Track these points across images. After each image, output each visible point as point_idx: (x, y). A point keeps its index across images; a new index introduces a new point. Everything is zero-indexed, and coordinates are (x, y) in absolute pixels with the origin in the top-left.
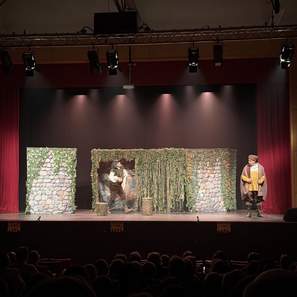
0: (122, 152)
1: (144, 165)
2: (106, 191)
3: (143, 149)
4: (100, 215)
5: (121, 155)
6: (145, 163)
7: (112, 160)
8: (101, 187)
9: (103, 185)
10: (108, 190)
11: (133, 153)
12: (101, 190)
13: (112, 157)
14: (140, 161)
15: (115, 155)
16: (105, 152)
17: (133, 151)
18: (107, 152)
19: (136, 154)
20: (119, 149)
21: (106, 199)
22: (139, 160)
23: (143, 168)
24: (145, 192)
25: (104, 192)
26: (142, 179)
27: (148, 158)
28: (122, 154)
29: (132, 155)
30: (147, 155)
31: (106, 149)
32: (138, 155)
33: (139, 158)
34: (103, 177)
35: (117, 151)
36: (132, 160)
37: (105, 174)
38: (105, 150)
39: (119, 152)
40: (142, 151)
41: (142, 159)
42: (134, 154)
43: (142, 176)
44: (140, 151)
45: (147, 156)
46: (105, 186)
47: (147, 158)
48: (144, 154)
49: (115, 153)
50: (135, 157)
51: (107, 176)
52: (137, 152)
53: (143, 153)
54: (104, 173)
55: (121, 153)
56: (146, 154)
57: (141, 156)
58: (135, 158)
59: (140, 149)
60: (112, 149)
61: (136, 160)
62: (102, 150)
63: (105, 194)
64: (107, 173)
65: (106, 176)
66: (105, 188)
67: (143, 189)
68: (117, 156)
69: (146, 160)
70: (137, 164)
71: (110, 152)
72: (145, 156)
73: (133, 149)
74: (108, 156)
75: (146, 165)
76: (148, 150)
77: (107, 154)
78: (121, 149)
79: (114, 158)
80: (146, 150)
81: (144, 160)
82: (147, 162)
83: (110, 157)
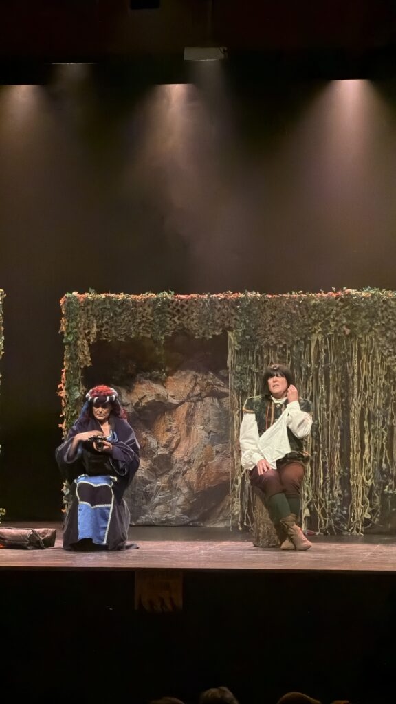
0: (177, 304)
1: (262, 354)
3: (259, 295)
5: (174, 316)
6: (267, 346)
7: (142, 334)
11: (219, 306)
13: (140, 323)
14: (248, 337)
15: (152, 315)
16: (116, 302)
17: (220, 301)
18: (123, 304)
19: (233, 312)
20: (165, 294)
22: (244, 335)
27: (277, 328)
28: (178, 311)
29: (216, 317)
30: (273, 317)
31: (118, 293)
32: (240, 315)
33: (244, 328)
35: (158, 299)
36: (217, 333)
38: (114, 295)
39: (169, 306)
40: (254, 300)
41: (254, 330)
42: (224, 311)
44: (246, 298)
45: (275, 322)
47: (273, 329)
48: (265, 310)
49: (150, 310)
50: (227, 324)
52: (238, 301)
53: (259, 308)
55: (174, 308)
56: (268, 312)
57: (250, 321)
58: (230, 329)
59: (249, 294)
60: (139, 294)
61: (230, 334)
62: (103, 296)
68: (157, 320)
69: (272, 334)
70: (237, 351)
71: (135, 303)
72: (267, 321)
73: (220, 295)
74: (126, 319)
75: (269, 356)
76: (278, 298)
77: (119, 311)
78: (173, 292)
79: (148, 329)
80: (270, 296)
81: (264, 337)
82: (275, 342)
83: (134, 322)
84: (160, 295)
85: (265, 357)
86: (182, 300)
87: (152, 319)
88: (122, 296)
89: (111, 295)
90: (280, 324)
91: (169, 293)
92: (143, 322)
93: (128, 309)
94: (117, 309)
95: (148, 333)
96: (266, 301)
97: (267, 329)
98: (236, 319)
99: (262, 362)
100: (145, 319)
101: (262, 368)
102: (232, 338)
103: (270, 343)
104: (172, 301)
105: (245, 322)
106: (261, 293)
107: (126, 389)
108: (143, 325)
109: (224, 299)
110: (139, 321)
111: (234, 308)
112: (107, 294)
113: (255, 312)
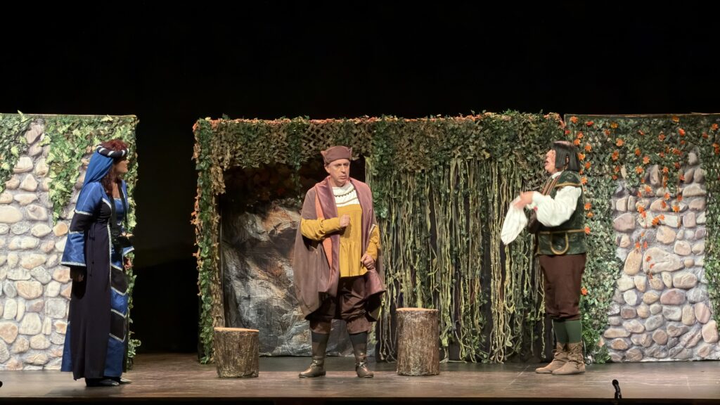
0: (312, 129)
1: (400, 179)
2: (252, 283)
3: (396, 119)
4: (232, 375)
5: (310, 141)
6: (405, 171)
7: (276, 161)
8: (234, 268)
9: (242, 259)
10: (258, 279)
11: (355, 131)
12: (233, 278)
13: (274, 149)
14: (385, 162)
15: (286, 141)
16: (249, 129)
17: (357, 125)
18: (257, 130)
19: (370, 137)
20: (301, 119)
21: (252, 315)
22: (381, 161)
23: (399, 191)
24: (403, 285)
25: (244, 285)
26: (391, 235)
27: (415, 153)
28: (314, 136)
29: (353, 141)
30: (411, 141)
31: (251, 118)
32: (378, 140)
33: (382, 153)
34: (242, 226)
35: (292, 124)
37: (247, 216)
38: (247, 120)
39: (304, 131)
40: (392, 126)
41: (391, 155)
42: (360, 136)
43: (393, 225)
44: (383, 123)
45: (413, 146)
46: (249, 263)
47: (412, 154)
48: (401, 135)
49: (285, 135)
50: (364, 150)
51: (254, 222)
52: (374, 126)
53: (397, 133)
54: (243, 212)
55: (309, 134)
56: (406, 137)
57: (388, 146)
58: (367, 154)
59: (386, 118)
60: (273, 120)
61: (367, 160)
62: (237, 121)
63: (247, 296)
64: (255, 213)
65: (250, 222)
66: (246, 271)
67: (398, 274)
68: (293, 146)
69: (410, 159)
70: (374, 177)
71: (269, 128)
72: (405, 145)
73: (356, 119)
74: (261, 144)
75: (407, 181)
76: (415, 122)
77: (255, 136)
78: (308, 117)
79: (283, 155)
80: (408, 120)
81: (402, 162)
82: (414, 167)
83: (268, 147)
84: (295, 120)
85: (403, 182)
86: (317, 125)
87: (286, 144)
88: (256, 121)
89: (245, 121)
90: (418, 148)
91: (304, 118)
92: (278, 147)
93: (263, 135)
94: (251, 135)
95: (283, 158)
96: (403, 126)
97: (405, 154)
98: (373, 144)
99: (400, 188)
100: (280, 145)
101: (400, 194)
102: (369, 164)
103: (408, 168)
104: (308, 127)
105: (382, 147)
106: (398, 117)
107: (260, 216)
108: (278, 151)
109: (360, 124)
110: (273, 146)
111: (370, 132)
112: (241, 120)
113: (392, 137)
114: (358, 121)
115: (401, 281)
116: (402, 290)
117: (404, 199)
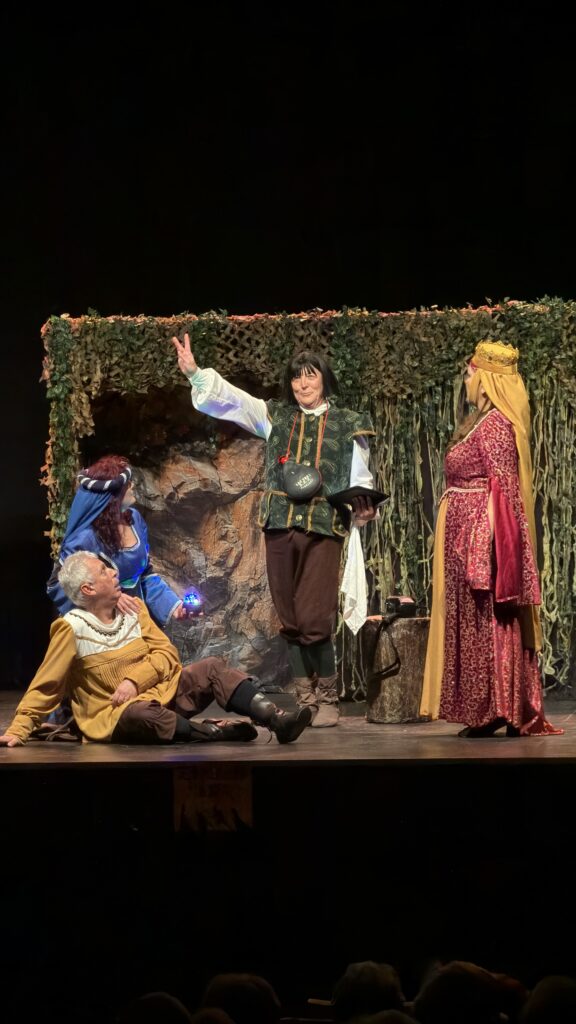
0: (232, 331)
1: (372, 410)
3: (366, 313)
5: (228, 350)
6: (382, 397)
7: (175, 382)
11: (301, 333)
14: (349, 382)
16: (131, 331)
17: (303, 323)
18: (143, 332)
19: (324, 342)
20: (214, 315)
24: (380, 578)
27: (397, 367)
28: (234, 343)
30: (390, 348)
31: (135, 314)
32: (336, 347)
33: (342, 366)
35: (201, 323)
38: (128, 318)
39: (219, 334)
40: (361, 323)
41: (359, 370)
42: (309, 340)
44: (345, 320)
45: (394, 356)
47: (391, 368)
48: (375, 339)
51: (141, 481)
52: (331, 325)
53: (367, 335)
55: (228, 338)
56: (382, 341)
57: (353, 357)
59: (350, 312)
60: (169, 316)
62: (111, 319)
64: (144, 467)
67: (372, 561)
68: (201, 357)
69: (389, 377)
71: (162, 330)
72: (381, 355)
73: (302, 314)
74: (150, 356)
75: (384, 413)
76: (395, 318)
77: (140, 343)
78: (225, 312)
80: (385, 315)
81: (376, 381)
82: (395, 391)
83: (162, 362)
84: (204, 317)
85: (378, 414)
86: (240, 324)
88: (141, 319)
89: (124, 319)
90: (403, 359)
91: (219, 313)
93: (154, 341)
94: (134, 341)
96: (377, 324)
97: (381, 369)
98: (329, 353)
103: (385, 391)
104: (225, 327)
105: (344, 358)
106: (369, 310)
107: (151, 471)
109: (309, 321)
110: (170, 359)
111: (324, 334)
112: (118, 317)
113: (359, 341)
114: (305, 316)
115: (377, 573)
116: (378, 586)
117: (380, 442)
